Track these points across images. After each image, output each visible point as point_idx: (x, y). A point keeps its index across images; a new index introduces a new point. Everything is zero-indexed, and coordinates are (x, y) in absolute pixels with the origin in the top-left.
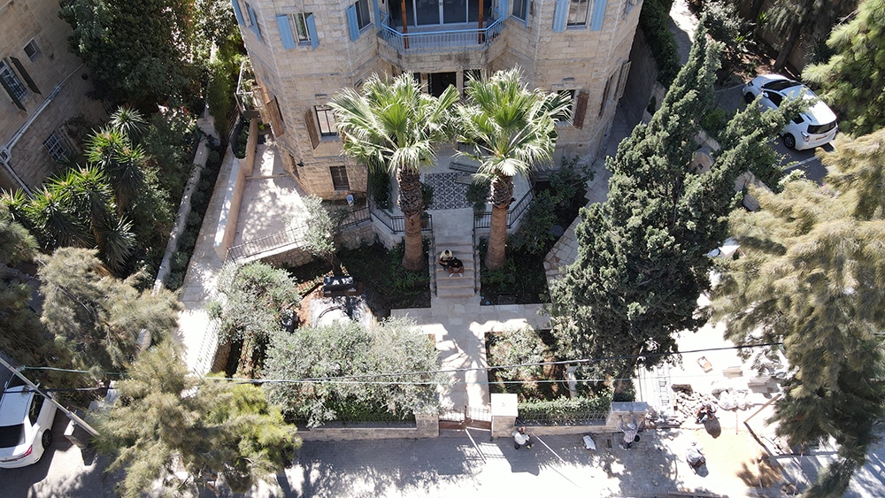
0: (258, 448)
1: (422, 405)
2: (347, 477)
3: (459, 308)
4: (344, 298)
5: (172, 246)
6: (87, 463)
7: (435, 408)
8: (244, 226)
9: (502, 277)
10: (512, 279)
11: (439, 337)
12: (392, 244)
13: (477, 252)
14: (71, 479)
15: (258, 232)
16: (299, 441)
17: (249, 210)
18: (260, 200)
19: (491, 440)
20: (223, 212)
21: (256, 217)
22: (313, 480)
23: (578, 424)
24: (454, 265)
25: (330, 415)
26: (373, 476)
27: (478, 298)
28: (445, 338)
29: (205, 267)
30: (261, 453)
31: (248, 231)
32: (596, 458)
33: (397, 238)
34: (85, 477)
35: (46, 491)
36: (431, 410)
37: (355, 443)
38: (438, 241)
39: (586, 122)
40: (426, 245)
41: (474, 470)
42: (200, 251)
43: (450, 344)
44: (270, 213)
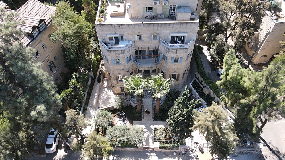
0: (106, 151)
1: (139, 144)
2: (122, 159)
3: (148, 122)
4: (122, 118)
5: (84, 104)
6: (66, 153)
7: (142, 145)
8: (100, 99)
9: (158, 115)
10: (161, 116)
11: (144, 128)
12: (134, 106)
13: (153, 109)
14: (62, 156)
15: (103, 101)
16: (113, 150)
17: (101, 95)
18: (104, 93)
19: (154, 152)
20: (95, 96)
21: (103, 97)
22: (115, 159)
23: (173, 150)
24: (148, 112)
25: (120, 145)
26: (128, 159)
27: (153, 120)
28: (145, 129)
29: (91, 109)
30: (106, 152)
31: (101, 100)
32: (176, 157)
33: (135, 105)
34: (65, 156)
35: (57, 158)
36: (141, 145)
37: (124, 151)
38: (144, 106)
39: (179, 80)
40: (142, 107)
41: (150, 159)
42: (90, 105)
43: (146, 130)
44: (106, 96)
